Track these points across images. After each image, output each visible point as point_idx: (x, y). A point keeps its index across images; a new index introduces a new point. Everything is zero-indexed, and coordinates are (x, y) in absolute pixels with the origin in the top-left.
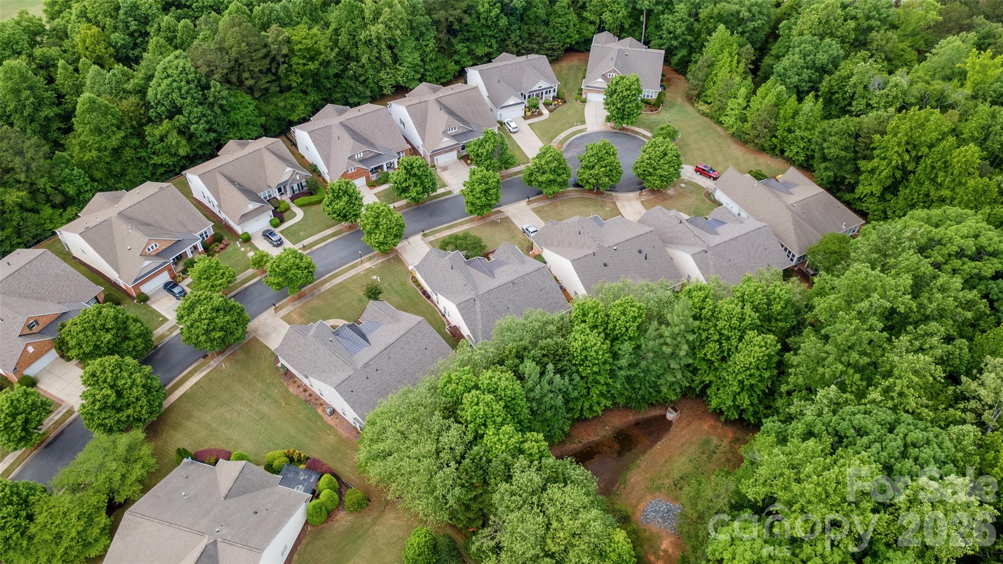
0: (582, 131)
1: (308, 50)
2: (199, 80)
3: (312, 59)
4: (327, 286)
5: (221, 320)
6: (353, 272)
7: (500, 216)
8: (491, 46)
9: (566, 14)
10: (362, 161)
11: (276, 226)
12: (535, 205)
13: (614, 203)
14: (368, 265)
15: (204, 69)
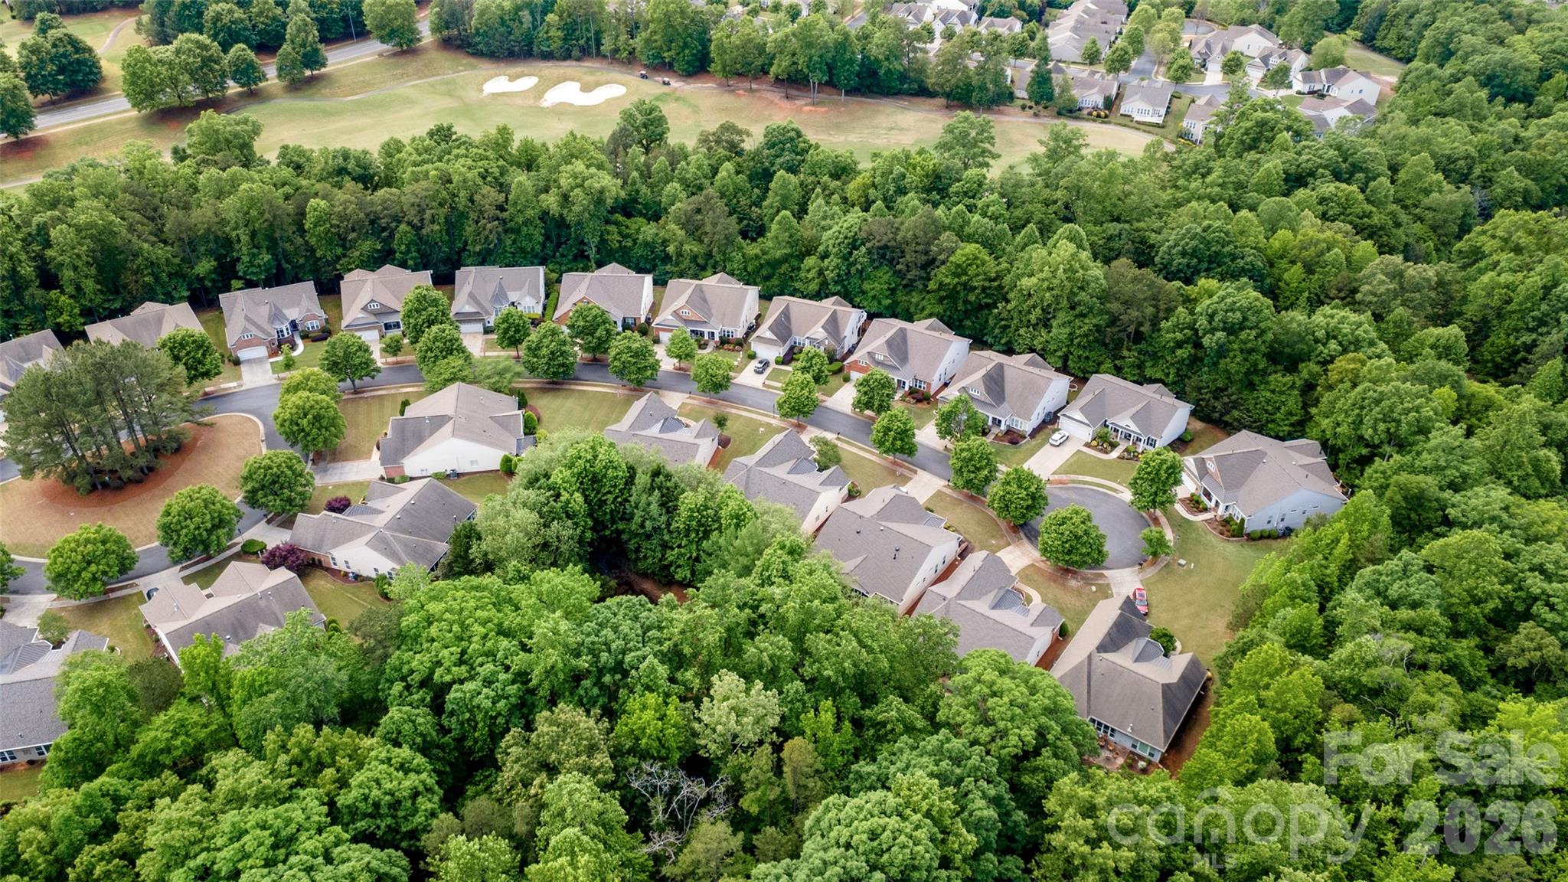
0: (1115, 490)
1: (958, 266)
2: (855, 241)
3: (959, 276)
4: (734, 411)
5: (624, 357)
6: (760, 417)
7: (907, 473)
8: (1168, 375)
9: (1282, 393)
10: (878, 363)
11: (777, 363)
12: (948, 491)
13: (1009, 544)
14: (774, 422)
15: (863, 235)
